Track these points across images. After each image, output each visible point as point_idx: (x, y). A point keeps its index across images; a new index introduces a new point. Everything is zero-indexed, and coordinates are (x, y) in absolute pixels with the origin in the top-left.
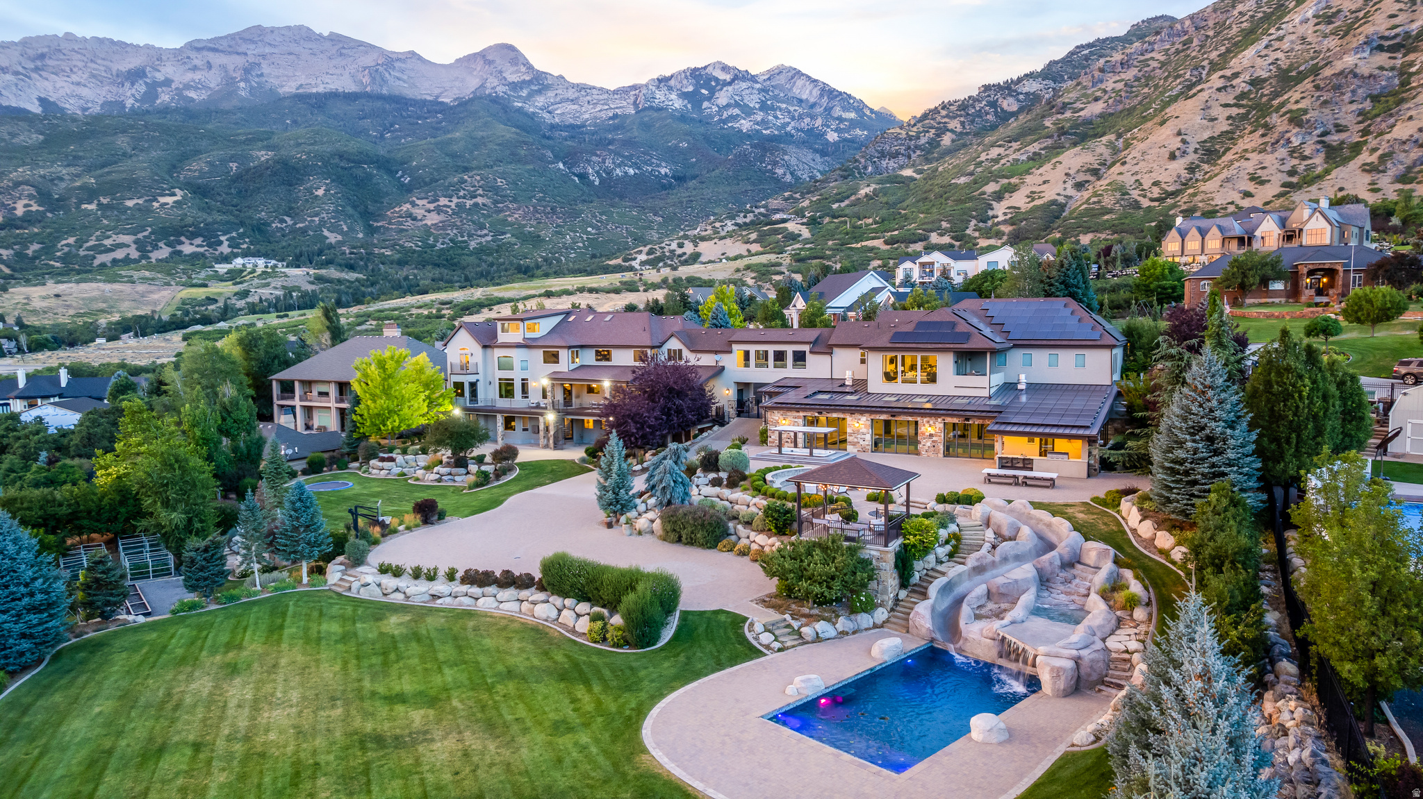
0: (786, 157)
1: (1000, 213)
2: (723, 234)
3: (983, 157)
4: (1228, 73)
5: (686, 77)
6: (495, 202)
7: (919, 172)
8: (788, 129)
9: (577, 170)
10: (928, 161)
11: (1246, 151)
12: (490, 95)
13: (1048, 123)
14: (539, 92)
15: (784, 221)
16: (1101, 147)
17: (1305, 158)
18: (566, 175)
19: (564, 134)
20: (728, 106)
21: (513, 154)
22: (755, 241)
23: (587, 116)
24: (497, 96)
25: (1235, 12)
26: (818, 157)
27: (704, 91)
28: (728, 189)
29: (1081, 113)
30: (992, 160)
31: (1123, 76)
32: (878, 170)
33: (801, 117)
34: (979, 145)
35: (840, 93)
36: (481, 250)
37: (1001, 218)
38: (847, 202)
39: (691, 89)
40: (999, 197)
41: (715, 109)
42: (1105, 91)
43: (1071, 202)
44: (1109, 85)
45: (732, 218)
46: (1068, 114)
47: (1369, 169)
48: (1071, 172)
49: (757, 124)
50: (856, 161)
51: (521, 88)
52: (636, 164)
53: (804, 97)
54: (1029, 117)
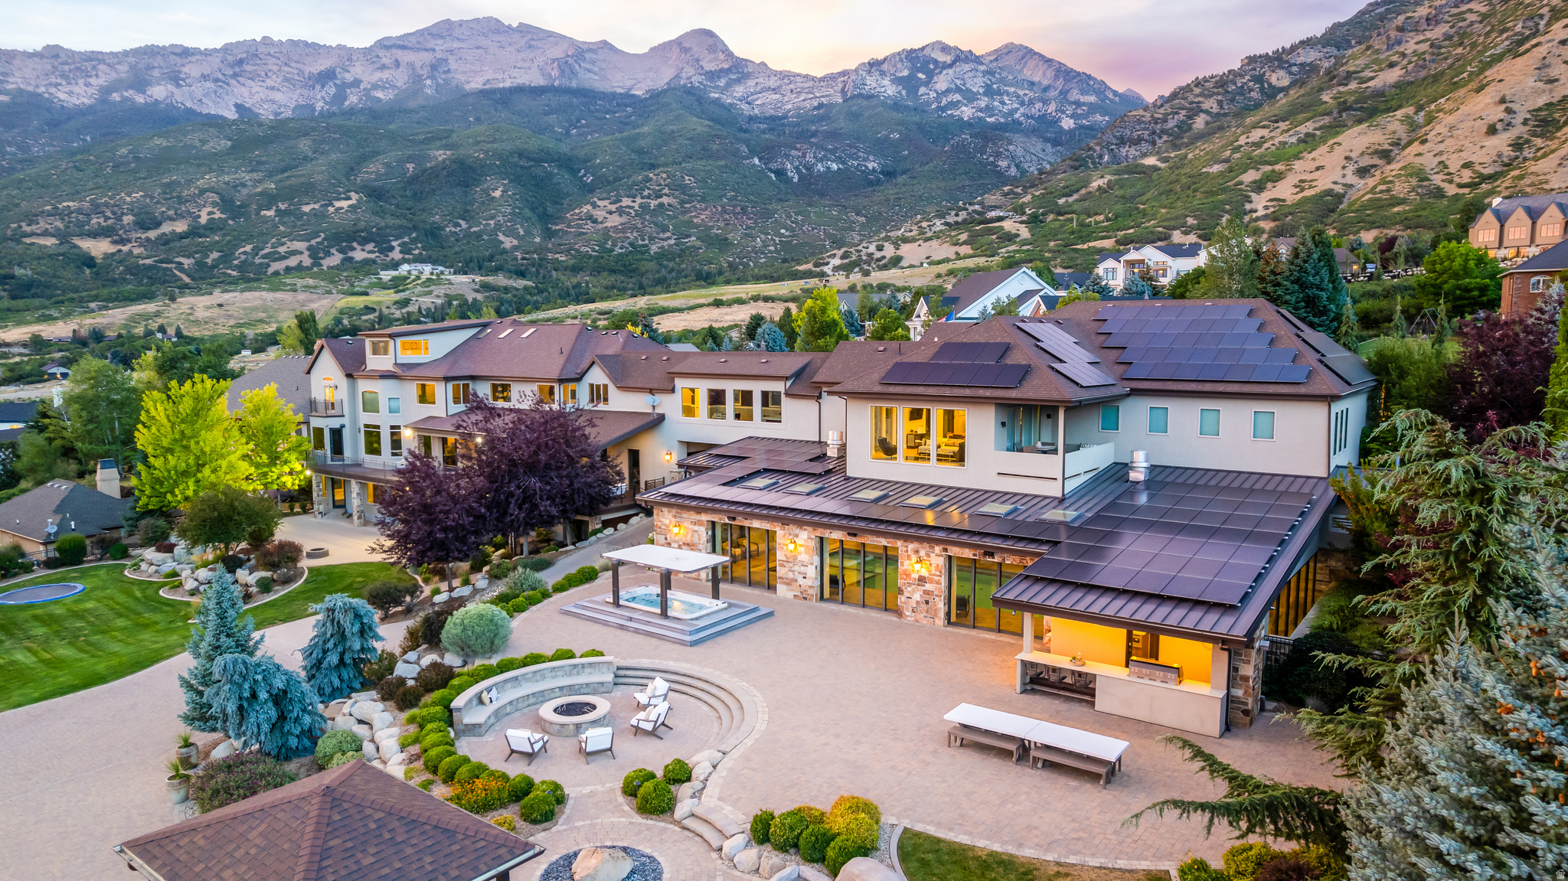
0: (1011, 148)
1: (1260, 207)
2: (929, 234)
3: (1242, 140)
5: (901, 60)
6: (682, 202)
7: (1165, 160)
8: (1017, 116)
9: (774, 166)
10: (1176, 147)
12: (685, 86)
13: (1326, 97)
14: (738, 81)
15: (1000, 219)
16: (1394, 124)
18: (762, 171)
19: (763, 126)
20: (948, 91)
21: (704, 149)
22: (965, 243)
23: (789, 106)
24: (693, 87)
26: (1049, 148)
27: (921, 76)
28: (942, 184)
29: (1371, 84)
30: (1254, 144)
31: (1429, 35)
32: (1115, 159)
33: (1031, 102)
34: (1238, 127)
35: (1079, 74)
36: (662, 255)
37: (1261, 213)
38: (1075, 196)
39: (906, 73)
40: (1259, 187)
41: (933, 95)
42: (1403, 55)
43: (1350, 192)
44: (1409, 47)
45: (941, 216)
46: (1353, 85)
48: (1354, 155)
49: (981, 110)
50: (1090, 149)
51: (719, 78)
52: (840, 158)
53: (1036, 79)
54: (1302, 91)
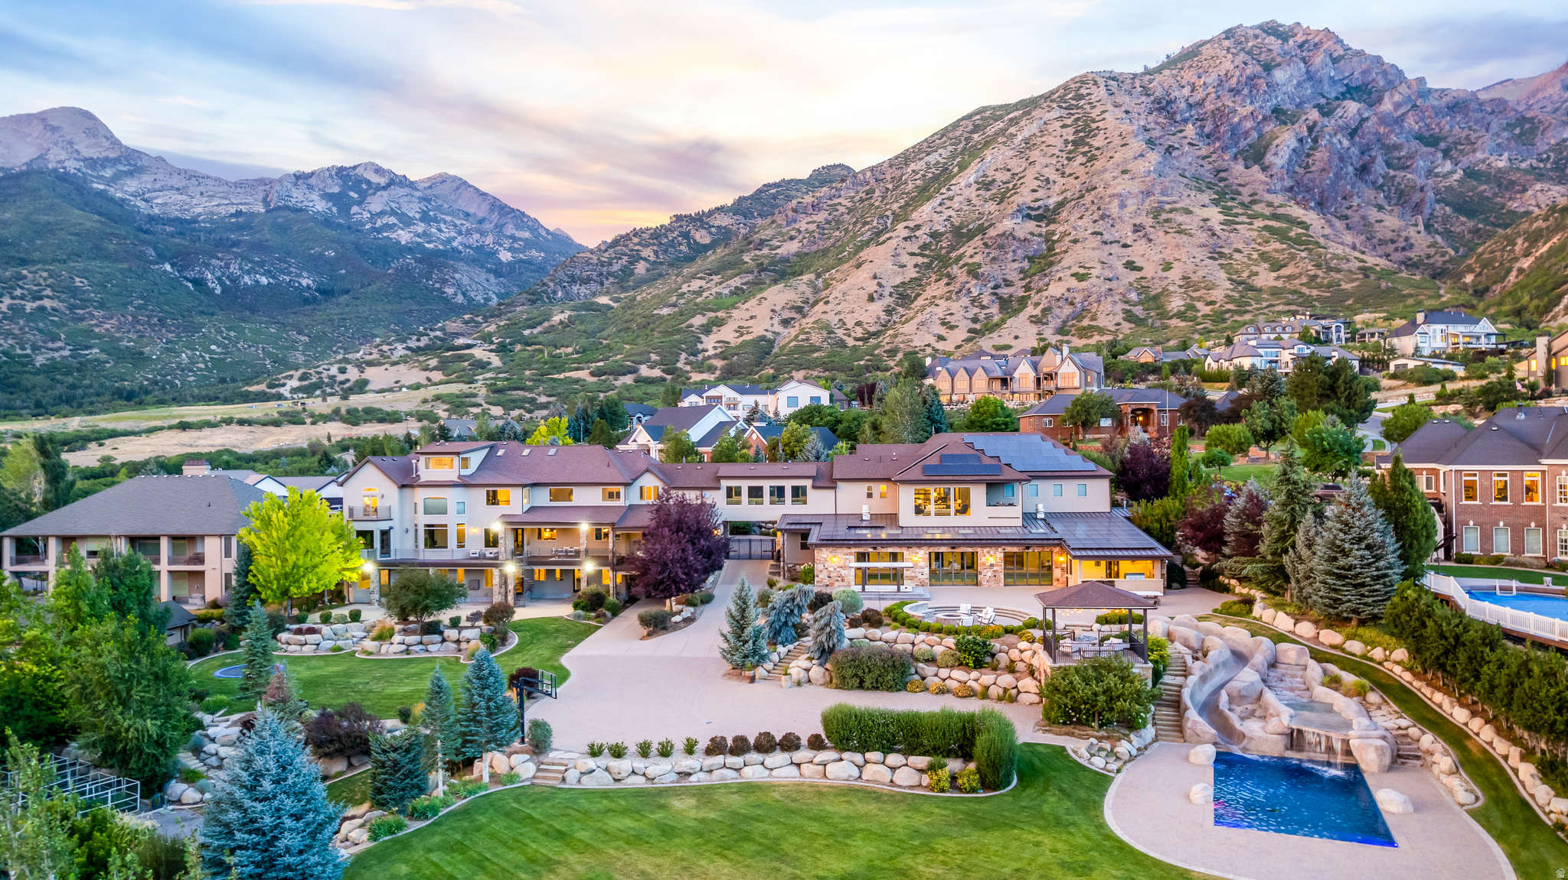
0: (457, 276)
1: (710, 347)
2: (394, 358)
3: (685, 288)
4: (911, 224)
5: (331, 176)
6: (72, 308)
7: (616, 300)
8: (455, 244)
9: (191, 274)
10: (624, 289)
11: (934, 297)
12: (55, 170)
13: (746, 258)
14: (130, 174)
15: (469, 346)
16: (802, 285)
17: (983, 307)
18: (175, 279)
19: (168, 229)
20: (382, 213)
21: (98, 248)
22: (435, 368)
23: (199, 210)
24: (66, 173)
25: (909, 170)
26: (492, 277)
27: (352, 194)
28: (389, 307)
29: (778, 251)
30: (694, 292)
31: (815, 218)
32: (568, 296)
33: (469, 232)
34: (677, 275)
35: (513, 210)
36: (52, 368)
37: (711, 352)
38: (539, 329)
39: (336, 190)
40: (707, 330)
41: (366, 215)
42: (799, 231)
43: (779, 338)
44: (803, 225)
45: (403, 340)
46: (766, 251)
47: (1036, 320)
48: (777, 308)
49: (418, 236)
50: (544, 284)
51: (104, 167)
52: (269, 272)
53: (471, 211)
54: (727, 251)
